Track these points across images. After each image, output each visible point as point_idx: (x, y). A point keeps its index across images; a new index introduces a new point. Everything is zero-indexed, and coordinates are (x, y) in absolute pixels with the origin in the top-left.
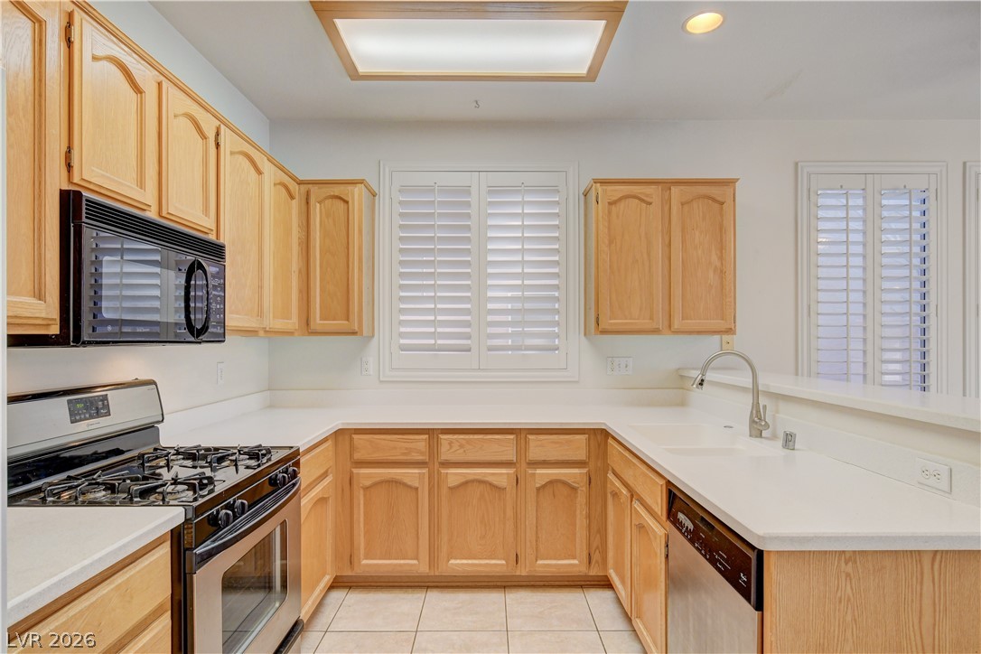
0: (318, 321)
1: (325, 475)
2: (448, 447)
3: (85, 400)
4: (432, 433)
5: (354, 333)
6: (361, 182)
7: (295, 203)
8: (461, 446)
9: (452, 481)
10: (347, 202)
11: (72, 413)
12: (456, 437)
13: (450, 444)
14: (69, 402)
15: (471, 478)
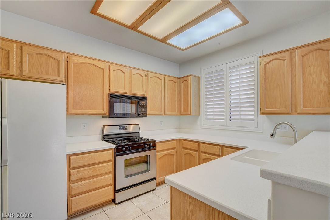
0: (182, 112)
1: (174, 148)
2: (202, 147)
3: (124, 126)
4: (199, 143)
5: (190, 115)
6: (191, 75)
7: (176, 84)
8: (206, 148)
9: (204, 157)
10: (188, 81)
11: (119, 128)
12: (205, 145)
13: (203, 146)
14: (119, 127)
15: (208, 157)
